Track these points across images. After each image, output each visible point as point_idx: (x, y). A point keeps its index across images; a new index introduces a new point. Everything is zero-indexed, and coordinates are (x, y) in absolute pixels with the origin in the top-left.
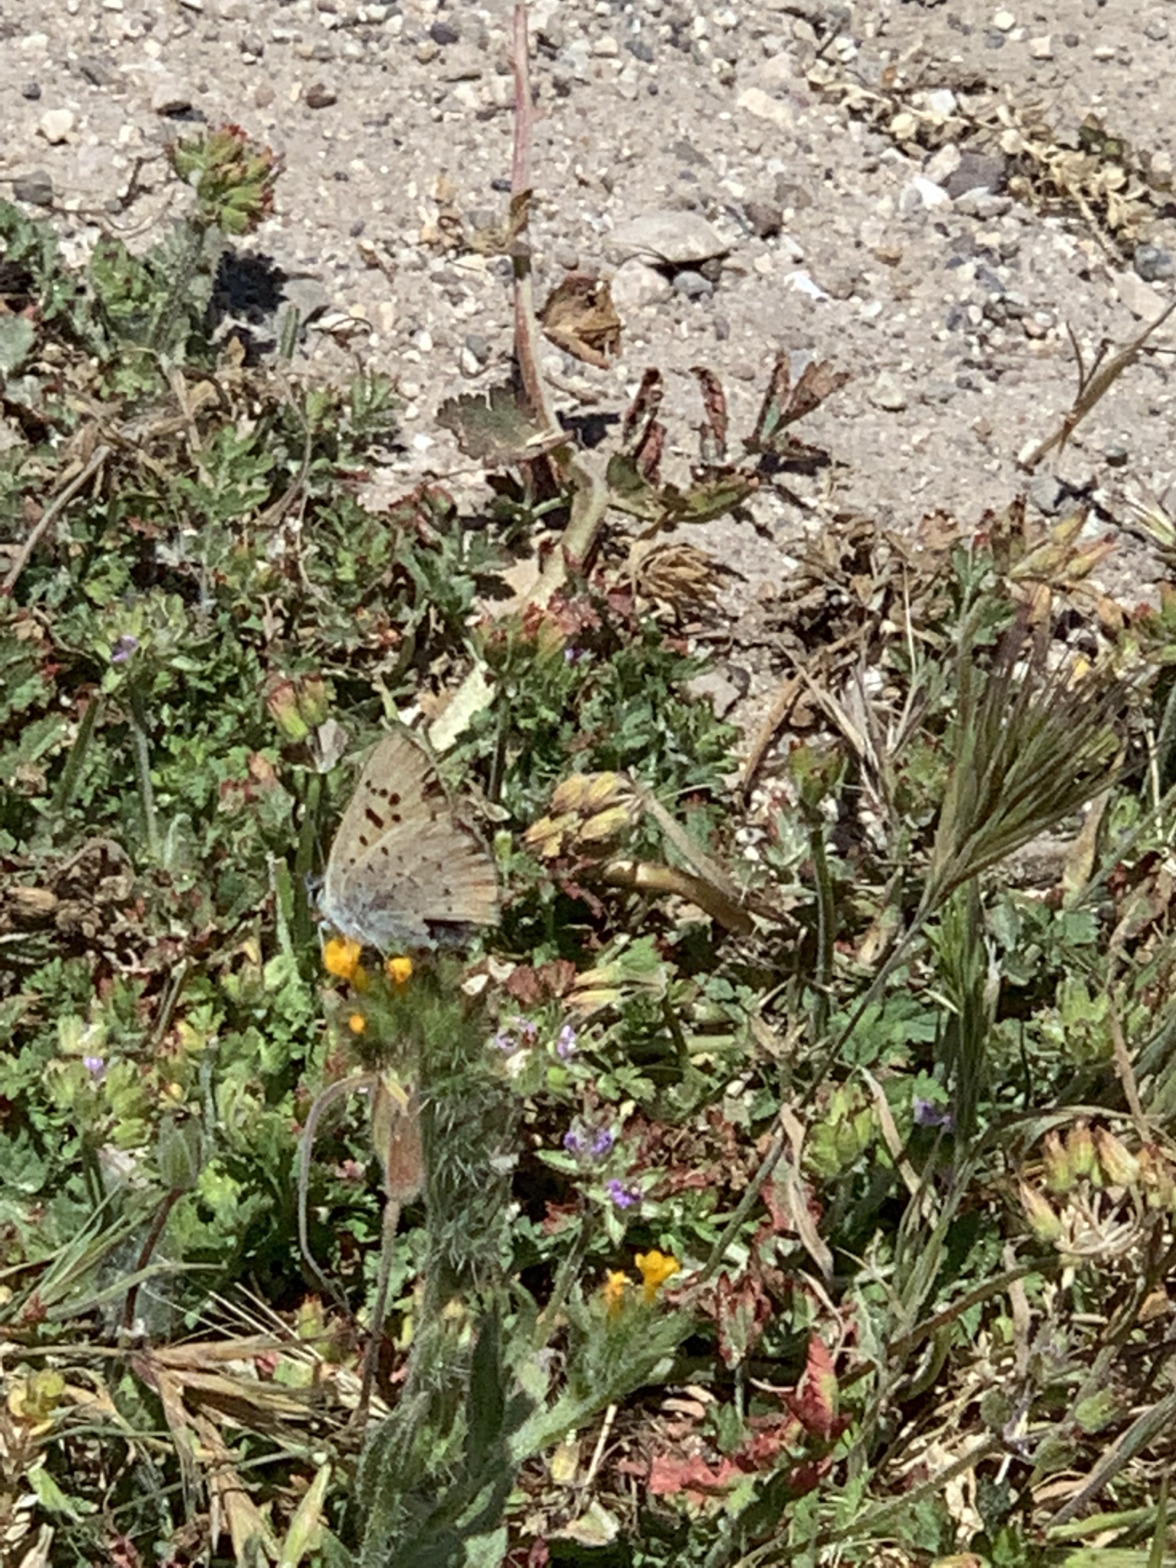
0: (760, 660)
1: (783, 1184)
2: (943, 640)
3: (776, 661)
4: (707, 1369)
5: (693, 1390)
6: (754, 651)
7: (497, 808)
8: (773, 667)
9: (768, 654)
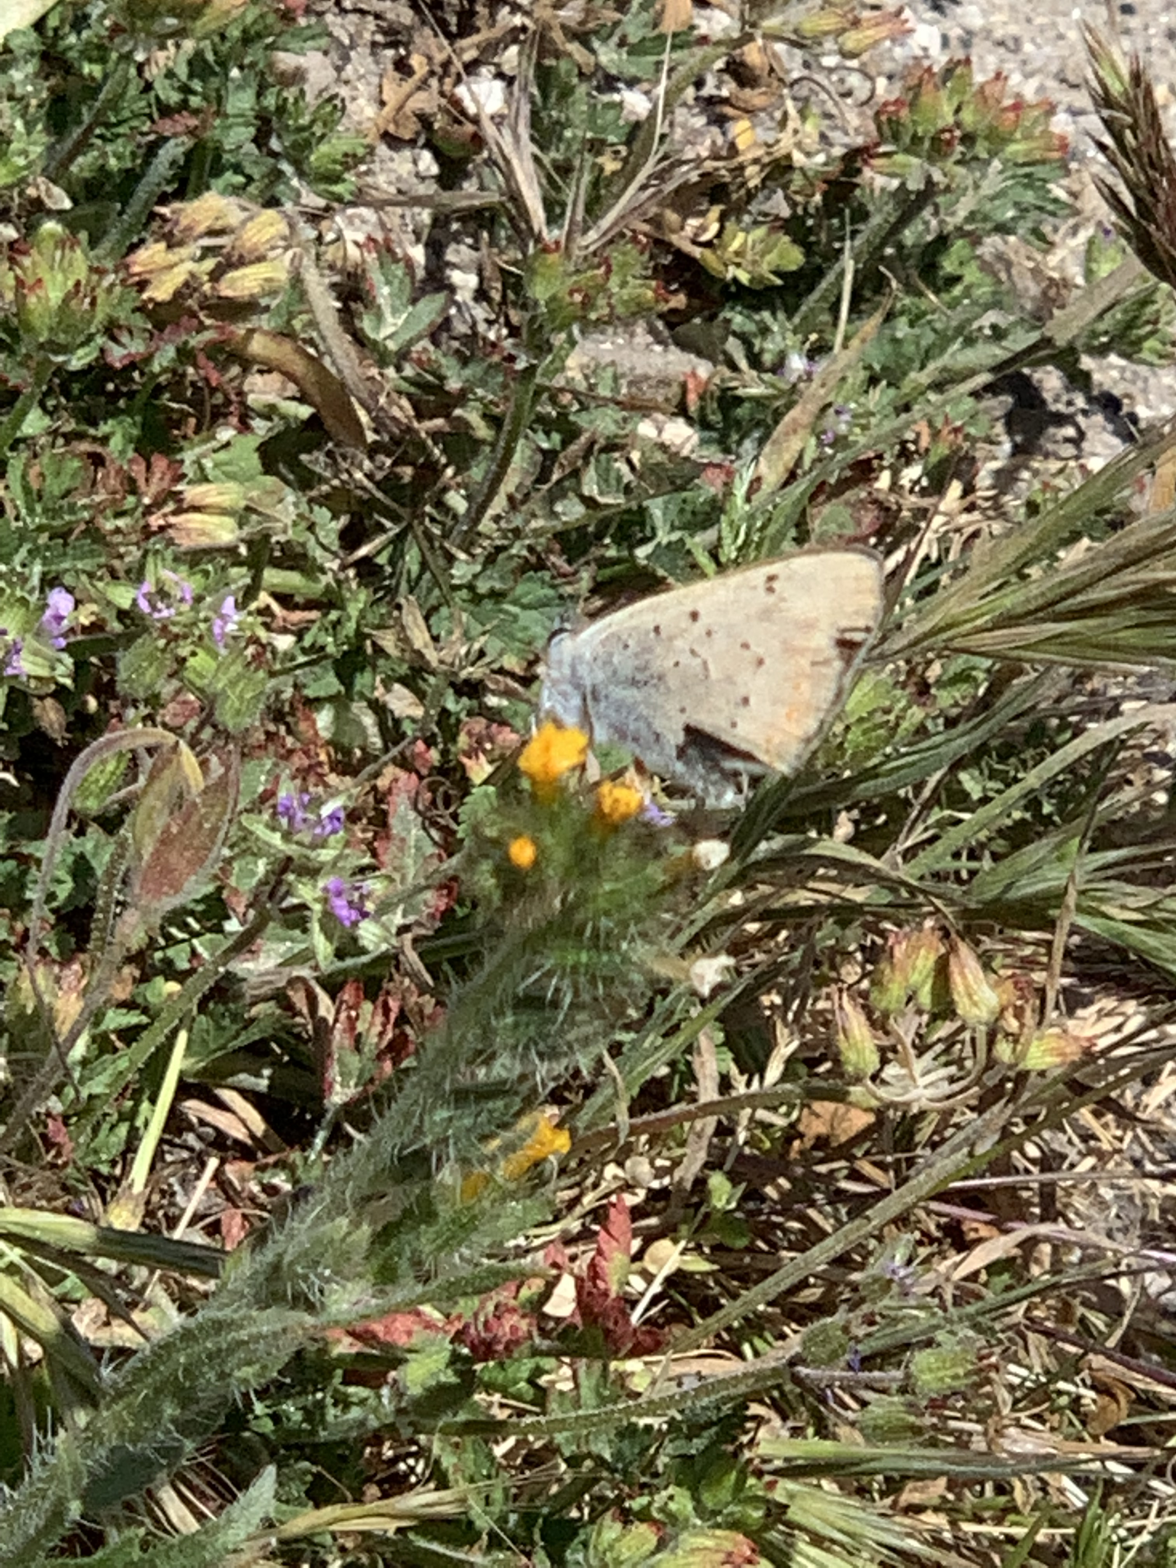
0: (360, 34)
1: (403, 840)
2: (592, 59)
3: (379, 38)
4: (258, 1075)
5: (228, 1096)
6: (354, 18)
7: (57, 191)
8: (374, 44)
9: (371, 23)
